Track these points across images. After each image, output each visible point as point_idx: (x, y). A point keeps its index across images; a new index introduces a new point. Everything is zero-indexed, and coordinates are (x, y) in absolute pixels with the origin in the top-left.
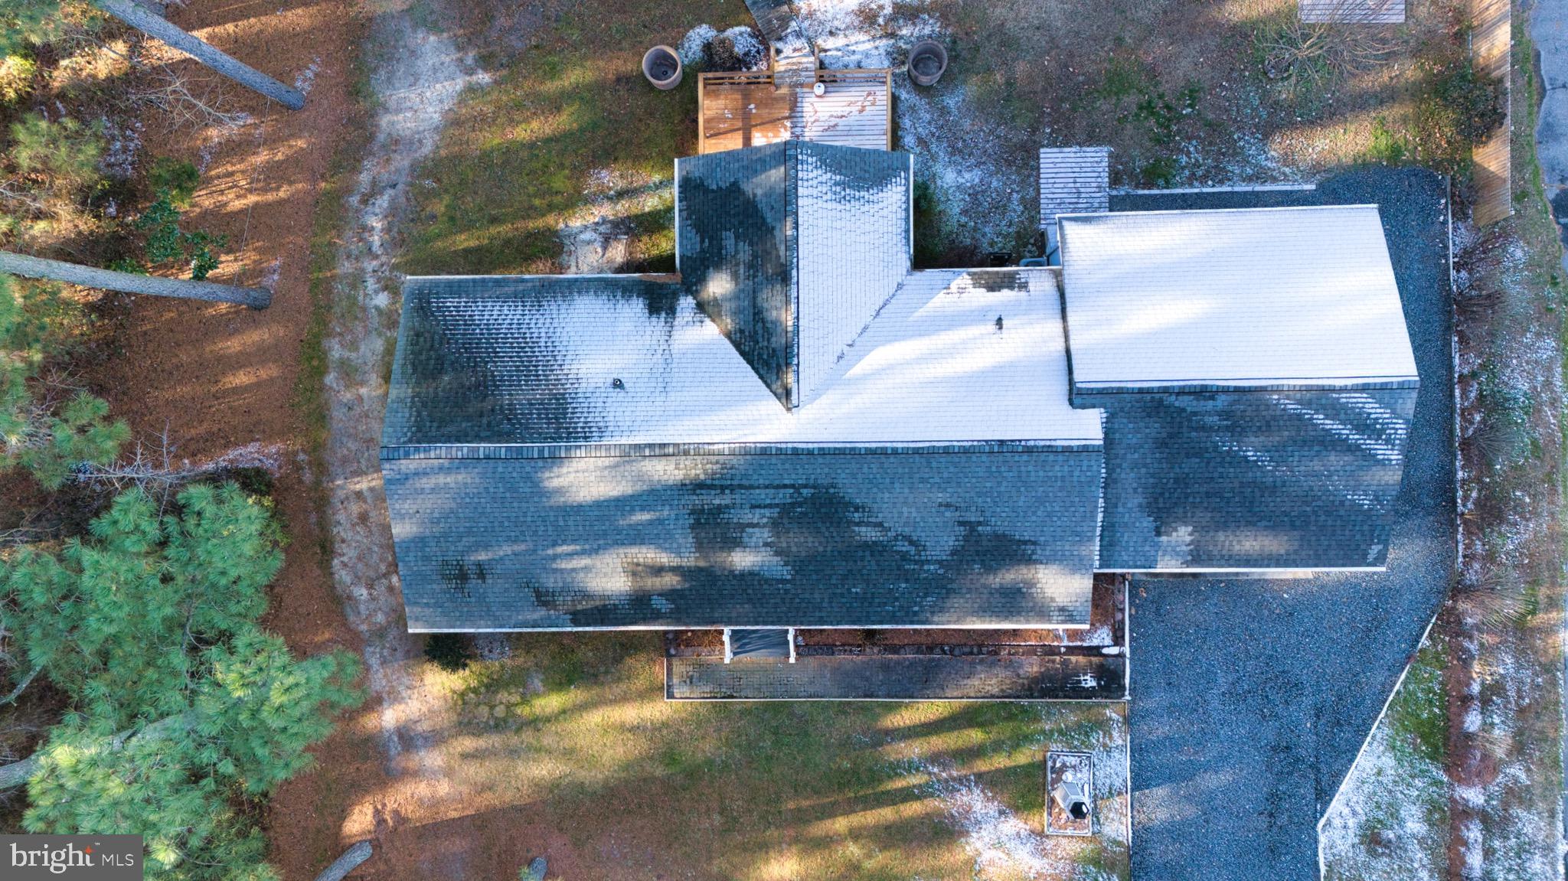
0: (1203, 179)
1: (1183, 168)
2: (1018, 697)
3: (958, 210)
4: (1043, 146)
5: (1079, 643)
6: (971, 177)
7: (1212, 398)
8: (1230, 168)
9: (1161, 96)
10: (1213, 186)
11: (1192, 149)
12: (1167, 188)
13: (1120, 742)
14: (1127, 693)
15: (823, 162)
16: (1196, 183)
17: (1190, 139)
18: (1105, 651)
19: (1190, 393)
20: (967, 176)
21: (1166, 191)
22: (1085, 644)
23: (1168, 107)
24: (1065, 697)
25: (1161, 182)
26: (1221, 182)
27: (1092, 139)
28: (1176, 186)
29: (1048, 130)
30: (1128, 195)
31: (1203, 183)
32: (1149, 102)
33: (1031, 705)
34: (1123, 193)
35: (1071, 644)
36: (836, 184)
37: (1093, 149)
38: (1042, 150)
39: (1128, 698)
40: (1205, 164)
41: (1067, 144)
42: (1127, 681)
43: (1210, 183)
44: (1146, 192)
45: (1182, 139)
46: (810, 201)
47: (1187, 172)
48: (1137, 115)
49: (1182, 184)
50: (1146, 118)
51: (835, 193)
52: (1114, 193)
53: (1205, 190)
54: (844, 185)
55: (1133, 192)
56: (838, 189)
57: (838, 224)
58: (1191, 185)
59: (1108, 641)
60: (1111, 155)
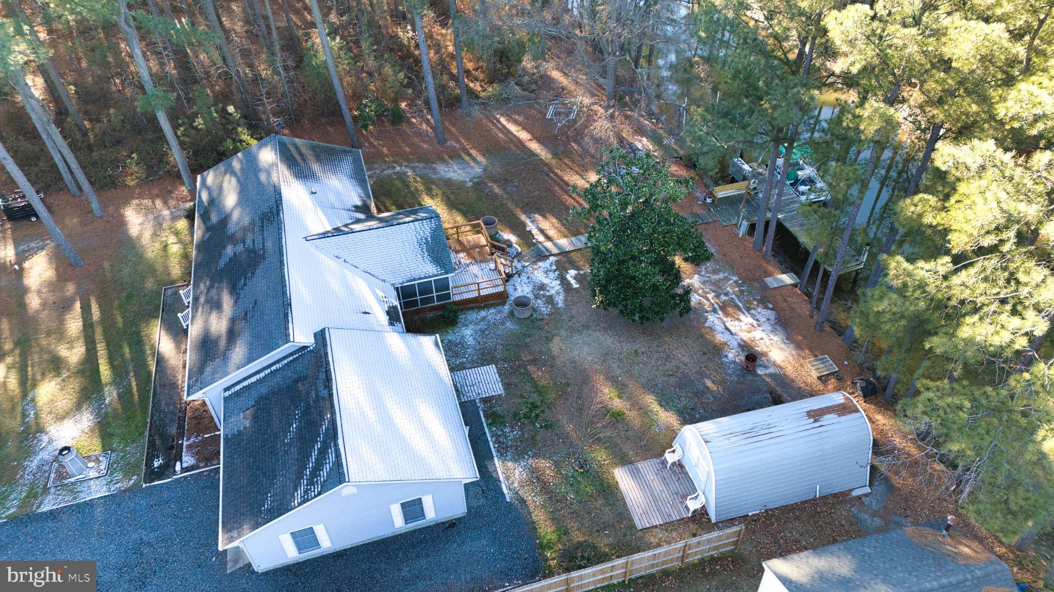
0: (497, 441)
1: (502, 430)
2: (150, 430)
3: (450, 338)
4: (496, 366)
5: (184, 450)
6: (470, 341)
7: (325, 387)
8: (508, 454)
9: (543, 412)
10: (495, 448)
11: (515, 433)
12: (487, 425)
13: (112, 489)
14: (148, 485)
15: (435, 231)
16: (494, 439)
17: (521, 431)
18: (178, 463)
19: (327, 376)
20: (471, 339)
21: (485, 425)
22: (183, 453)
23: (537, 416)
24: (148, 454)
25: (490, 421)
26: (498, 451)
27: (507, 386)
28: (490, 429)
29: (506, 366)
30: (478, 407)
31: (495, 443)
32: (537, 407)
33: (144, 437)
34: (478, 405)
35: (184, 446)
36: (426, 239)
37: (501, 387)
38: (494, 365)
39: (144, 486)
40: (507, 440)
41: (500, 375)
42: (156, 483)
43: (496, 445)
44: (482, 415)
45: (520, 426)
46: (414, 228)
47: (500, 433)
48: (528, 403)
49: (491, 432)
50: (527, 407)
51: (421, 239)
52: (477, 401)
53: (491, 444)
54: (427, 243)
55: (480, 409)
56: (424, 241)
57: (406, 244)
58: (492, 436)
59: (185, 465)
60: (500, 396)
